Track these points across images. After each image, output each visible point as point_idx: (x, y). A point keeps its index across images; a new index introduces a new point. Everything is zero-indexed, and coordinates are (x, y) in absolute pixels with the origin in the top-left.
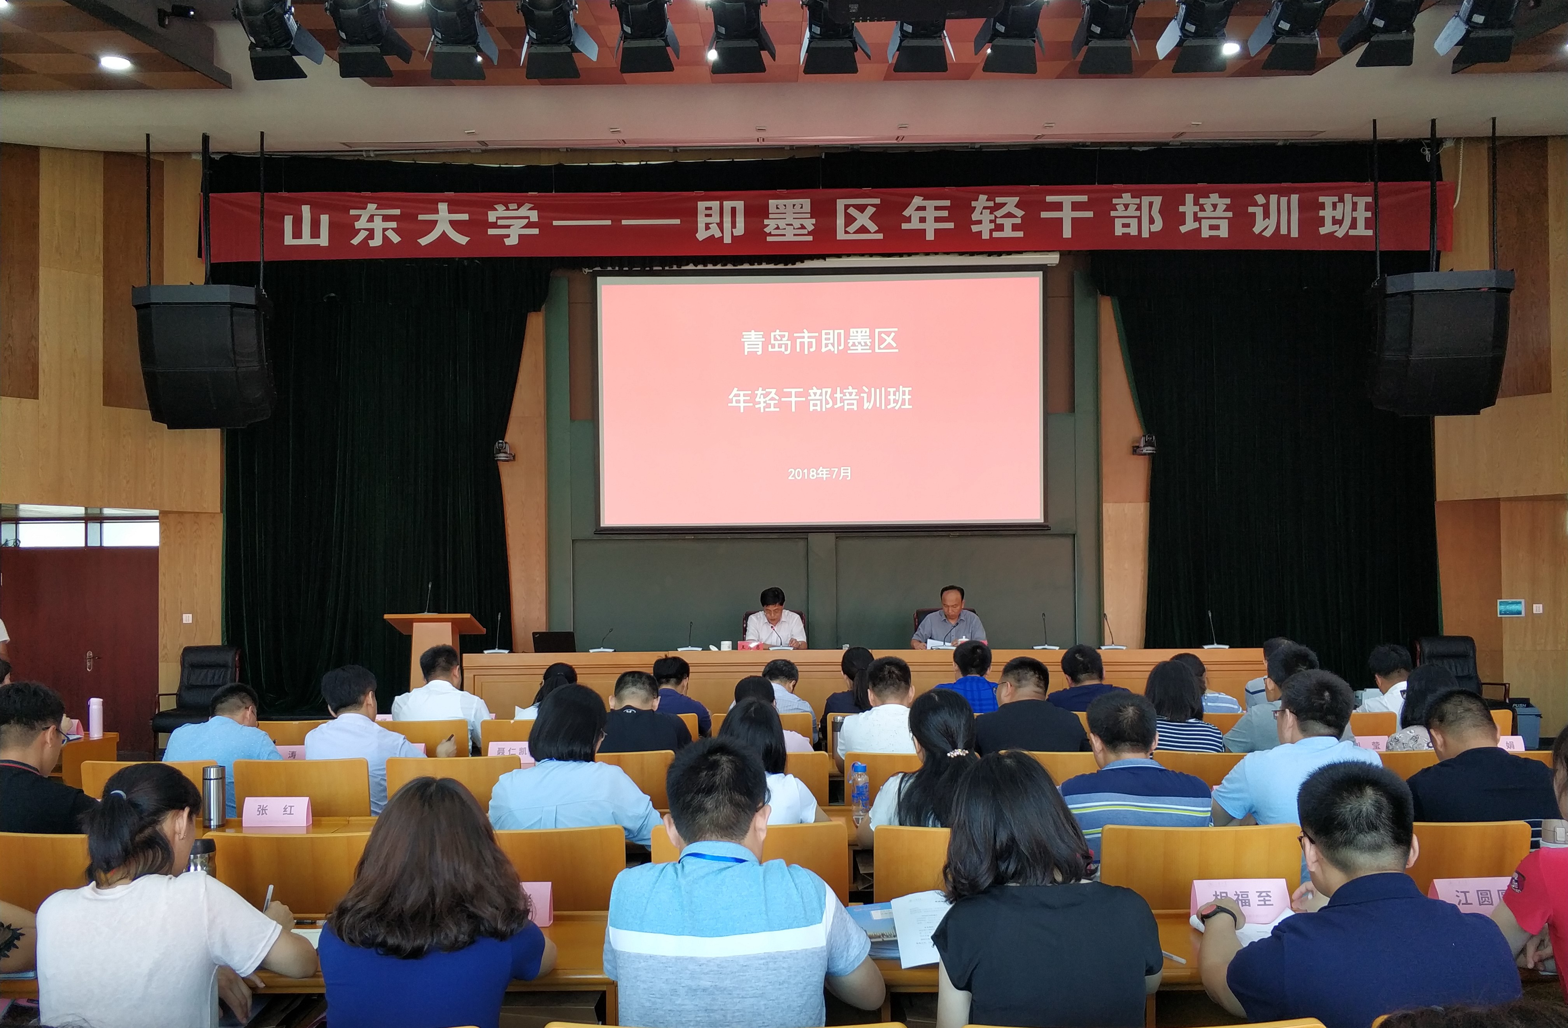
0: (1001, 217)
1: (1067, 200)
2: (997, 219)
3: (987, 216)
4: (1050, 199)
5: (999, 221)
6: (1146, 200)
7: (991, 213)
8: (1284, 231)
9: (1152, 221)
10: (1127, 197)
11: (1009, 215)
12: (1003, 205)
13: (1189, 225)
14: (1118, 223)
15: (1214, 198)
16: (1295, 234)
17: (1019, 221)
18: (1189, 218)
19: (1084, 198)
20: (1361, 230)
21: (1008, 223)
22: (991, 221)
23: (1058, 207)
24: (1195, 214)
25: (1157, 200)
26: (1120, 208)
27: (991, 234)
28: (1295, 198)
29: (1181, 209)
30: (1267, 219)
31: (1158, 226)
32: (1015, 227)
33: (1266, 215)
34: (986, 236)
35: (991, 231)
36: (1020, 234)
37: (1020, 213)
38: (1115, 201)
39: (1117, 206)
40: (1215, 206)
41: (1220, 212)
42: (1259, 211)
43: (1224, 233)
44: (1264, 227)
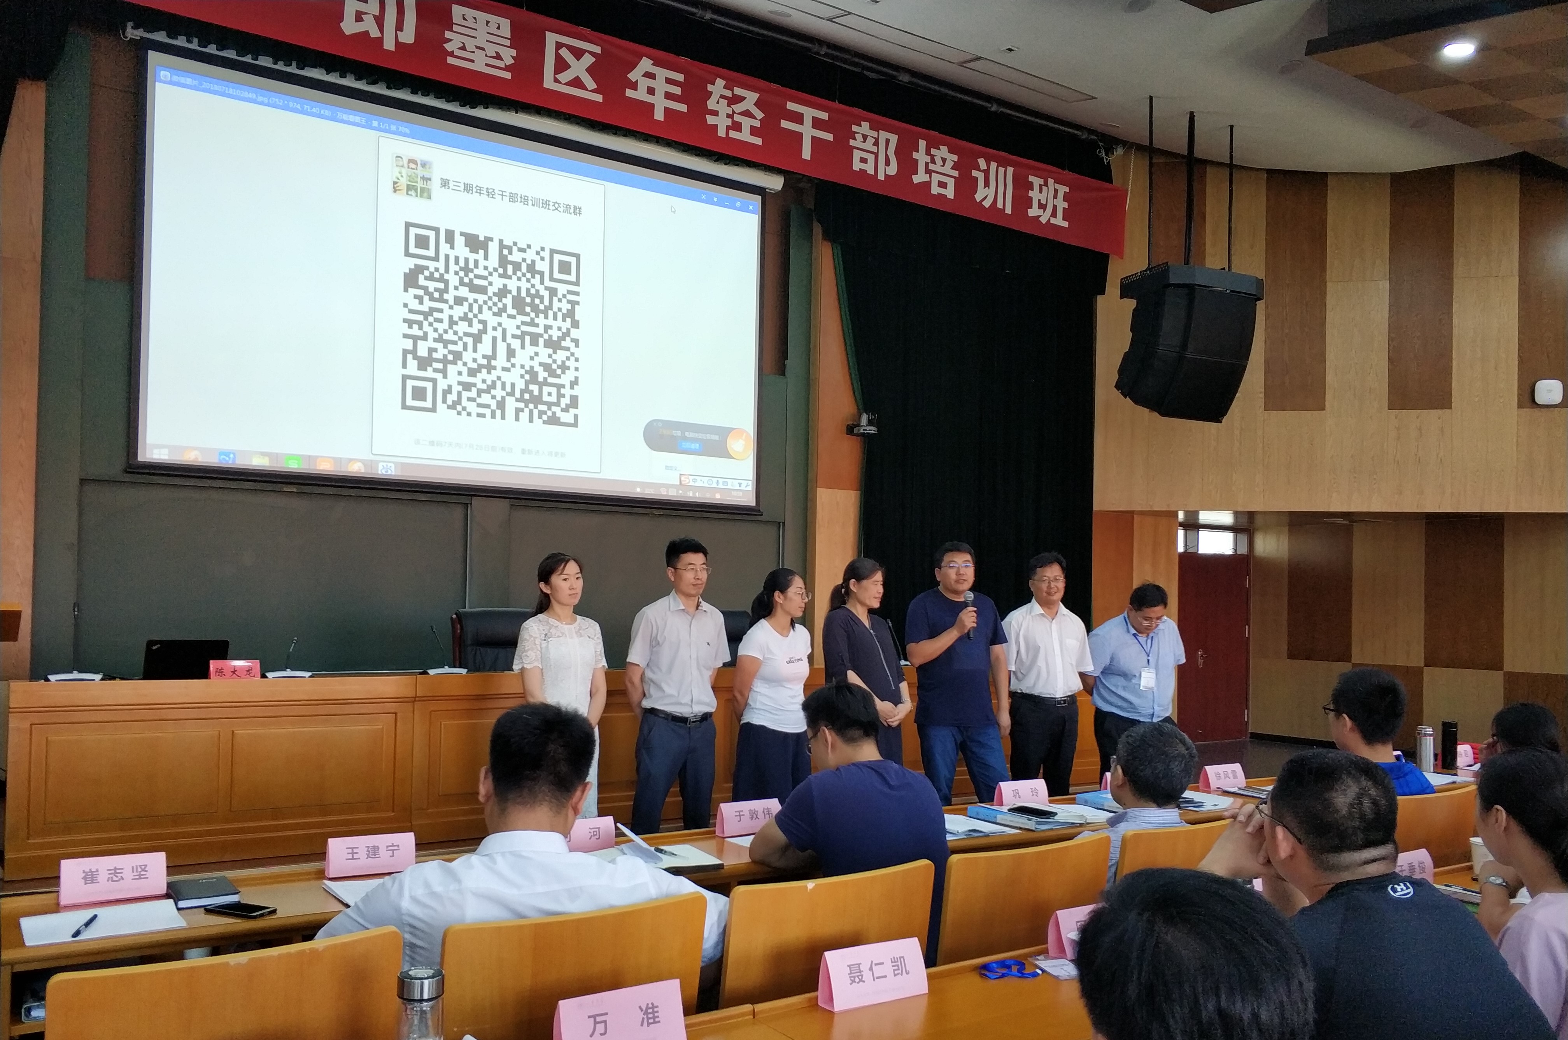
0: (738, 114)
1: (809, 113)
2: (735, 115)
3: (723, 108)
4: (791, 106)
5: (737, 118)
6: (884, 135)
7: (729, 105)
8: (1000, 205)
9: (888, 163)
10: (865, 128)
11: (747, 114)
12: (741, 99)
13: (920, 178)
14: (857, 155)
15: (943, 152)
16: (1008, 211)
17: (757, 124)
18: (921, 168)
19: (824, 116)
20: (1060, 221)
21: (747, 123)
22: (729, 116)
23: (798, 118)
24: (927, 164)
25: (894, 139)
26: (859, 137)
27: (727, 133)
28: (1010, 170)
29: (915, 155)
30: (987, 188)
31: (893, 170)
32: (754, 131)
33: (987, 184)
34: (722, 133)
35: (728, 128)
36: (758, 141)
37: (759, 115)
38: (855, 128)
39: (856, 135)
40: (944, 160)
41: (947, 169)
42: (980, 176)
43: (950, 193)
44: (984, 195)
